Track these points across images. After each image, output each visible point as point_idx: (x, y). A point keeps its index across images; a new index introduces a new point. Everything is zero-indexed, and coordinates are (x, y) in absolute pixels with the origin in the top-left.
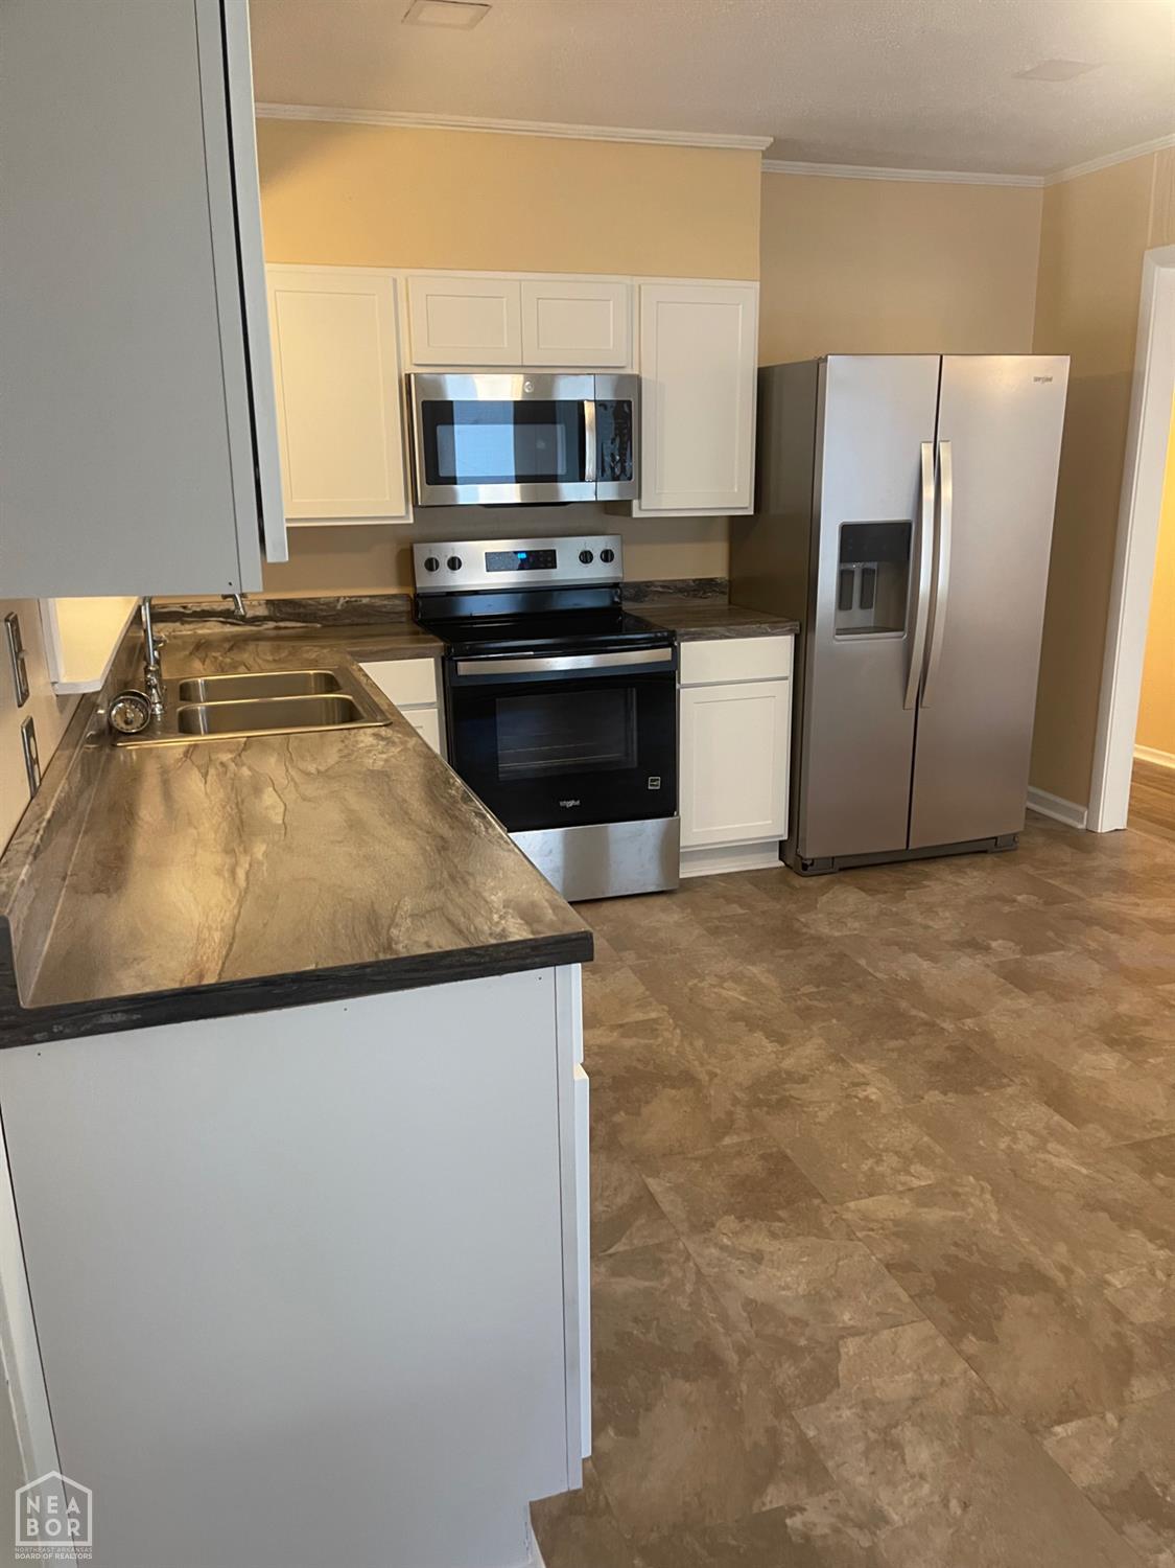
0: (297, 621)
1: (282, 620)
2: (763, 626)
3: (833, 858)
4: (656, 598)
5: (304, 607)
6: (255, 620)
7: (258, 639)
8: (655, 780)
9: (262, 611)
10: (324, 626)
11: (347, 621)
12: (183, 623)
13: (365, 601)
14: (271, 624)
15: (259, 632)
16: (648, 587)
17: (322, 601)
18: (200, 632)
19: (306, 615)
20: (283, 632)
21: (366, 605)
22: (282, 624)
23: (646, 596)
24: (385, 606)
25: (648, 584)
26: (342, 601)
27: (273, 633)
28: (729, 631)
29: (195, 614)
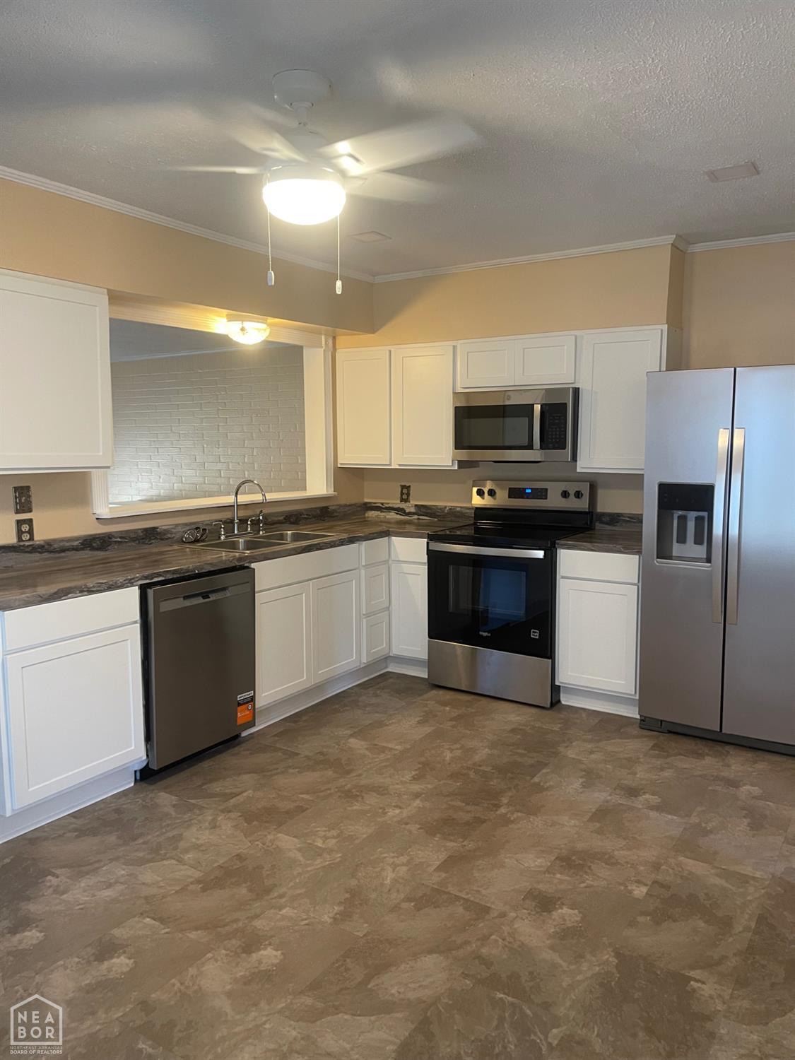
0: (426, 516)
1: (421, 515)
2: (618, 546)
3: (661, 721)
4: (624, 525)
5: (430, 509)
6: (409, 514)
7: (409, 524)
8: (535, 632)
9: (413, 510)
10: (439, 520)
11: (449, 519)
12: (381, 512)
13: (458, 509)
14: (416, 517)
15: (410, 520)
16: (619, 516)
17: (439, 507)
18: (387, 517)
19: (431, 514)
20: (421, 521)
21: (459, 512)
22: (421, 517)
23: (617, 522)
24: (467, 513)
25: (619, 515)
26: (447, 508)
27: (416, 521)
28: (593, 546)
29: (386, 508)
